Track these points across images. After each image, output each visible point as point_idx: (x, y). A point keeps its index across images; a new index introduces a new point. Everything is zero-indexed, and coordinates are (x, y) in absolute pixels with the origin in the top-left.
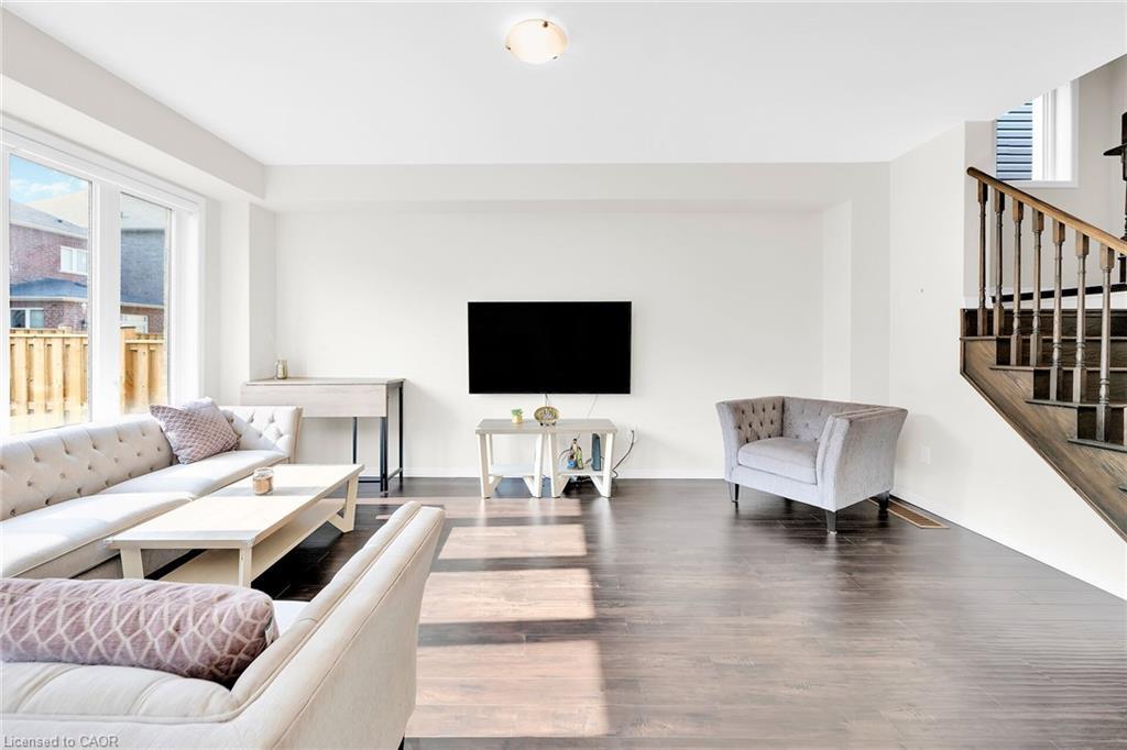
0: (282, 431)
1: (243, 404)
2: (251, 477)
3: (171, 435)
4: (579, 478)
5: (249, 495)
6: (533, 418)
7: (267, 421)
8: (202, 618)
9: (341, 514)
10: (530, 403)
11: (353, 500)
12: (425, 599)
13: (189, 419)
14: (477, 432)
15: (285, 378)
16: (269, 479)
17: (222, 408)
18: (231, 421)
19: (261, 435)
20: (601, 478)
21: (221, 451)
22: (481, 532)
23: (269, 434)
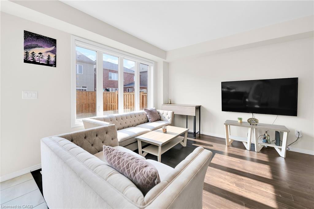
0: (169, 117)
1: (162, 110)
2: (162, 128)
3: (147, 115)
4: (268, 147)
5: (161, 132)
6: (247, 121)
7: (166, 114)
8: (141, 171)
9: (183, 141)
10: (246, 116)
11: (186, 138)
12: (206, 175)
13: (151, 112)
14: (225, 124)
15: (170, 104)
16: (166, 129)
17: (157, 110)
18: (159, 113)
19: (165, 118)
20: (281, 149)
21: (157, 120)
22: (226, 157)
23: (167, 118)
